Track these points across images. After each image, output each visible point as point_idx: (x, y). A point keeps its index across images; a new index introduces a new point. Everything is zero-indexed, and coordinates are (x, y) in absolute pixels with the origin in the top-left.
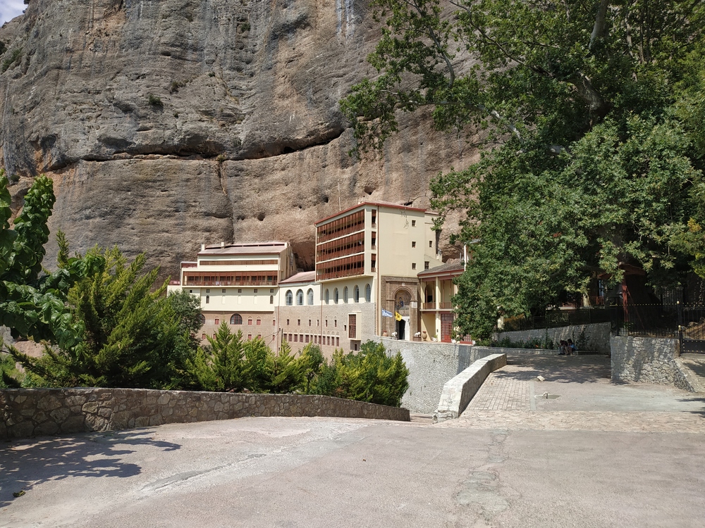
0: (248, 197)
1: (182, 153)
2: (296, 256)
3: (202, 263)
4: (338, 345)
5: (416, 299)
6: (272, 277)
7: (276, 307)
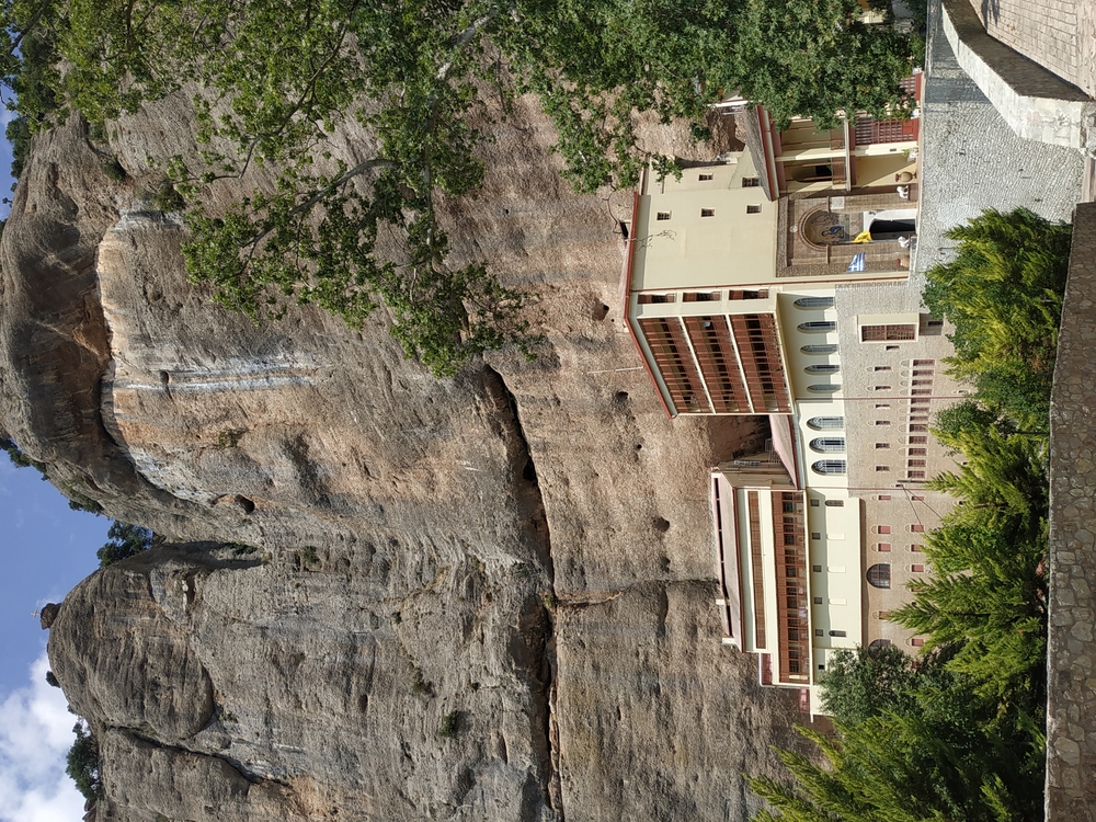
0: (622, 551)
1: (545, 676)
2: (738, 454)
3: (761, 643)
4: (931, 362)
5: (825, 200)
6: (786, 504)
7: (851, 495)
